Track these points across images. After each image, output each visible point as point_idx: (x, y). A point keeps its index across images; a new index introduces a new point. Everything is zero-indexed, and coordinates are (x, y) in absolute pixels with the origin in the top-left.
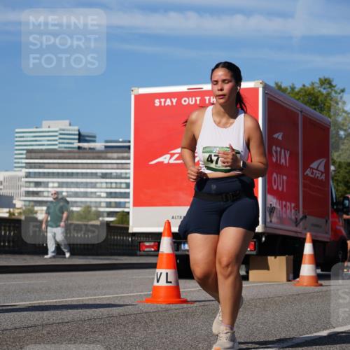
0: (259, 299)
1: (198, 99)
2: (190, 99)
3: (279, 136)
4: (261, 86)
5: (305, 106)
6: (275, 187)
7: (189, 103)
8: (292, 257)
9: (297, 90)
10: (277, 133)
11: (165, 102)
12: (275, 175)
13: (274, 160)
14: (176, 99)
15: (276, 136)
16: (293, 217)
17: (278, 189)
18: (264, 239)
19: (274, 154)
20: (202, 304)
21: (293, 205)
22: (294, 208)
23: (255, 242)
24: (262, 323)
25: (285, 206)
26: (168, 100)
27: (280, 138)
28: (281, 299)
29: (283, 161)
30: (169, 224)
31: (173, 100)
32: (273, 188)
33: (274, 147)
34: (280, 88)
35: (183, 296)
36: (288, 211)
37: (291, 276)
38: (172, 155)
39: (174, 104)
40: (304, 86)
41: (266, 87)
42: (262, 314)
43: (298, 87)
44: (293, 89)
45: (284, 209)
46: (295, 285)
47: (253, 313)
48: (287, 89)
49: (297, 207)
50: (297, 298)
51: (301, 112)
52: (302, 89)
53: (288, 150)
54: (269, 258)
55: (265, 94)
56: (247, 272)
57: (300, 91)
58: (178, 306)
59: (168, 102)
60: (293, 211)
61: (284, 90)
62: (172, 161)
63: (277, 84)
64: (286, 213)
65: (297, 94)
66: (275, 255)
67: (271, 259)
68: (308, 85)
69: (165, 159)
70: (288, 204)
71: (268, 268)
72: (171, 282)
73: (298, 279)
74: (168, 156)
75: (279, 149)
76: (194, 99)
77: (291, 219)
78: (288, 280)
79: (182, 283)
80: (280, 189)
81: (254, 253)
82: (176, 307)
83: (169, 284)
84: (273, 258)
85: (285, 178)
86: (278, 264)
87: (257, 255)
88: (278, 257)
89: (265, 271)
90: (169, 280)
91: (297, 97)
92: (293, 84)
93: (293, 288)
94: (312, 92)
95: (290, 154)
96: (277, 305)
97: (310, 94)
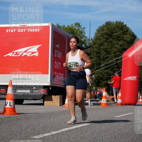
0: (48, 113)
1: (25, 30)
2: (21, 30)
3: (58, 46)
4: (51, 25)
5: (68, 34)
6: (56, 67)
7: (21, 31)
8: (62, 96)
9: (65, 27)
10: (57, 45)
11: (11, 31)
12: (56, 62)
13: (56, 56)
14: (15, 30)
15: (56, 46)
16: (63, 80)
17: (57, 67)
18: (50, 88)
19: (56, 53)
20: (24, 115)
21: (63, 74)
22: (63, 76)
23: (47, 89)
24: (49, 123)
25: (60, 75)
26: (12, 30)
27: (58, 47)
28: (57, 113)
29: (59, 56)
30: (11, 82)
31: (14, 30)
32: (55, 67)
33: (56, 51)
34: (58, 26)
35: (17, 112)
36: (61, 77)
37: (62, 104)
38: (13, 53)
39: (15, 31)
40: (68, 26)
41: (53, 26)
42: (49, 119)
43: (66, 26)
44: (64, 27)
45: (59, 76)
46: (63, 107)
47: (45, 118)
48: (61, 27)
49: (64, 76)
50: (63, 112)
51: (67, 36)
52: (67, 27)
53: (61, 52)
54: (53, 96)
55: (52, 28)
56: (44, 102)
57: (67, 28)
58: (15, 116)
59: (12, 31)
60: (63, 77)
61: (60, 27)
62: (13, 55)
63: (57, 24)
64: (60, 78)
65: (66, 29)
66: (55, 95)
67: (53, 97)
68: (70, 25)
69: (10, 54)
70: (61, 74)
71: (52, 100)
72: (11, 106)
73: (64, 105)
74: (11, 53)
75: (57, 51)
76: (23, 30)
77: (62, 80)
78: (60, 105)
79: (16, 106)
80: (58, 68)
81: (46, 94)
82: (14, 116)
83: (11, 107)
84: (54, 96)
85: (60, 63)
86: (56, 99)
87: (48, 95)
88: (56, 96)
89: (51, 102)
90: (11, 105)
91: (66, 30)
92: (64, 25)
93: (62, 108)
94: (72, 28)
95: (62, 53)
96: (56, 115)
97: (71, 29)
